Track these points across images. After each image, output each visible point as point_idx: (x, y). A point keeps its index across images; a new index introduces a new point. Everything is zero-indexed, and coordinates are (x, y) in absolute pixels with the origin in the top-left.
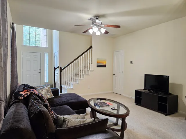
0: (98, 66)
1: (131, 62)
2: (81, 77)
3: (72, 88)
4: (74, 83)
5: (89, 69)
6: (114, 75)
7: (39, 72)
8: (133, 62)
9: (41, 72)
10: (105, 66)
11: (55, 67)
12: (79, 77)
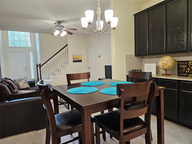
0: (74, 62)
1: (99, 56)
2: (59, 72)
3: (51, 81)
4: (53, 76)
5: (66, 64)
6: (90, 68)
7: (26, 70)
8: (101, 57)
9: (27, 69)
10: (81, 61)
11: (37, 64)
12: (57, 71)
